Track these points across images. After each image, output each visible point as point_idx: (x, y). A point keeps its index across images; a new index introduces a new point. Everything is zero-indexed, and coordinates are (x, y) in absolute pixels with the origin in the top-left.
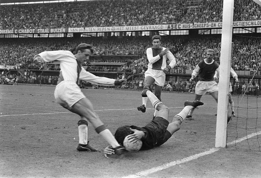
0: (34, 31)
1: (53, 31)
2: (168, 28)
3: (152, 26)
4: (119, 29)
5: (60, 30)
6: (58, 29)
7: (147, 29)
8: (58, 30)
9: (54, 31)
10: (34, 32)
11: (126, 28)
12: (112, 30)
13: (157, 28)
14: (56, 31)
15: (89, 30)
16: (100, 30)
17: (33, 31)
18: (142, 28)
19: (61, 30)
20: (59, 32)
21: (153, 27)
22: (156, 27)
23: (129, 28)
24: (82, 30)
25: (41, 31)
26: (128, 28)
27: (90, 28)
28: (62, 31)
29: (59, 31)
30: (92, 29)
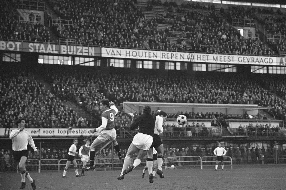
0: (18, 47)
1: (67, 52)
2: (280, 63)
3: (255, 57)
4: (202, 58)
5: (84, 51)
6: (78, 47)
7: (249, 61)
8: (79, 51)
9: (69, 50)
10: (20, 48)
11: (214, 58)
12: (188, 59)
13: (263, 62)
14: (73, 52)
15: (144, 55)
16: (166, 56)
17: (16, 45)
18: (240, 60)
19: (85, 49)
20: (81, 54)
21: (257, 59)
22: (262, 59)
23: (219, 59)
24: (131, 54)
25: (37, 48)
26: (217, 58)
27: (146, 52)
28: (88, 53)
29: (81, 52)
30: (152, 54)
